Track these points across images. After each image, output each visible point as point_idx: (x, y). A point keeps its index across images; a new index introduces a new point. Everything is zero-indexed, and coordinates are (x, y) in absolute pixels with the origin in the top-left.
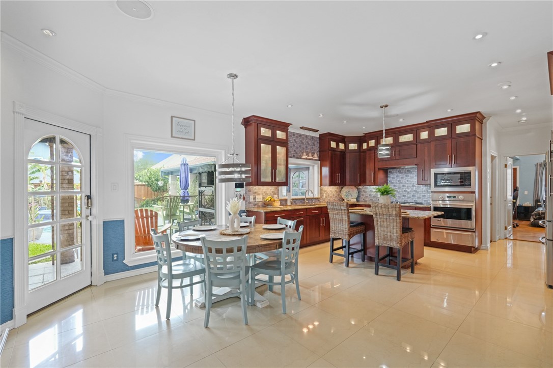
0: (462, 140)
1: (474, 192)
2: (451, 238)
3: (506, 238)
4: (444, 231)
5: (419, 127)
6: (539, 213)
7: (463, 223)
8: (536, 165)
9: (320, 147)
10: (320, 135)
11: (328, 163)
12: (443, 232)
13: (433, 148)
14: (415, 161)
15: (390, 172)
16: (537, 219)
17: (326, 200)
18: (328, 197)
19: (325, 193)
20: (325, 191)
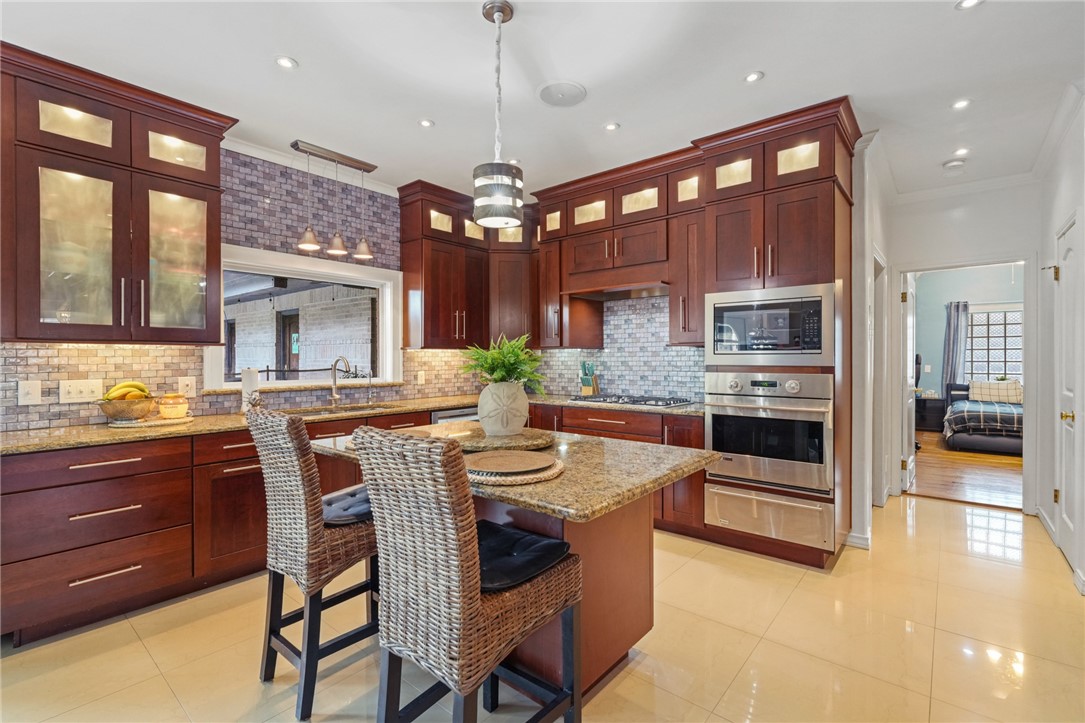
0: (795, 195)
1: (831, 370)
2: (768, 517)
3: (904, 492)
4: (753, 495)
5: (672, 165)
6: (963, 418)
7: (799, 472)
8: (949, 307)
9: (402, 230)
10: (400, 190)
11: (420, 278)
12: (750, 501)
13: (710, 226)
14: (667, 271)
15: (608, 309)
16: (958, 432)
17: (427, 391)
18: (435, 381)
19: (424, 368)
20: (425, 363)
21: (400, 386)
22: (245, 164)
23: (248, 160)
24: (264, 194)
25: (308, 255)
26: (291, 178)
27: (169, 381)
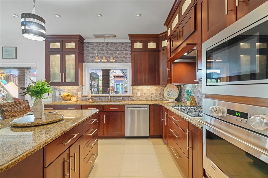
17: (141, 98)
18: (143, 96)
19: (139, 91)
20: (140, 90)
21: (131, 96)
22: (91, 44)
23: (92, 43)
24: (95, 50)
25: (105, 63)
26: (101, 45)
27: (77, 93)
